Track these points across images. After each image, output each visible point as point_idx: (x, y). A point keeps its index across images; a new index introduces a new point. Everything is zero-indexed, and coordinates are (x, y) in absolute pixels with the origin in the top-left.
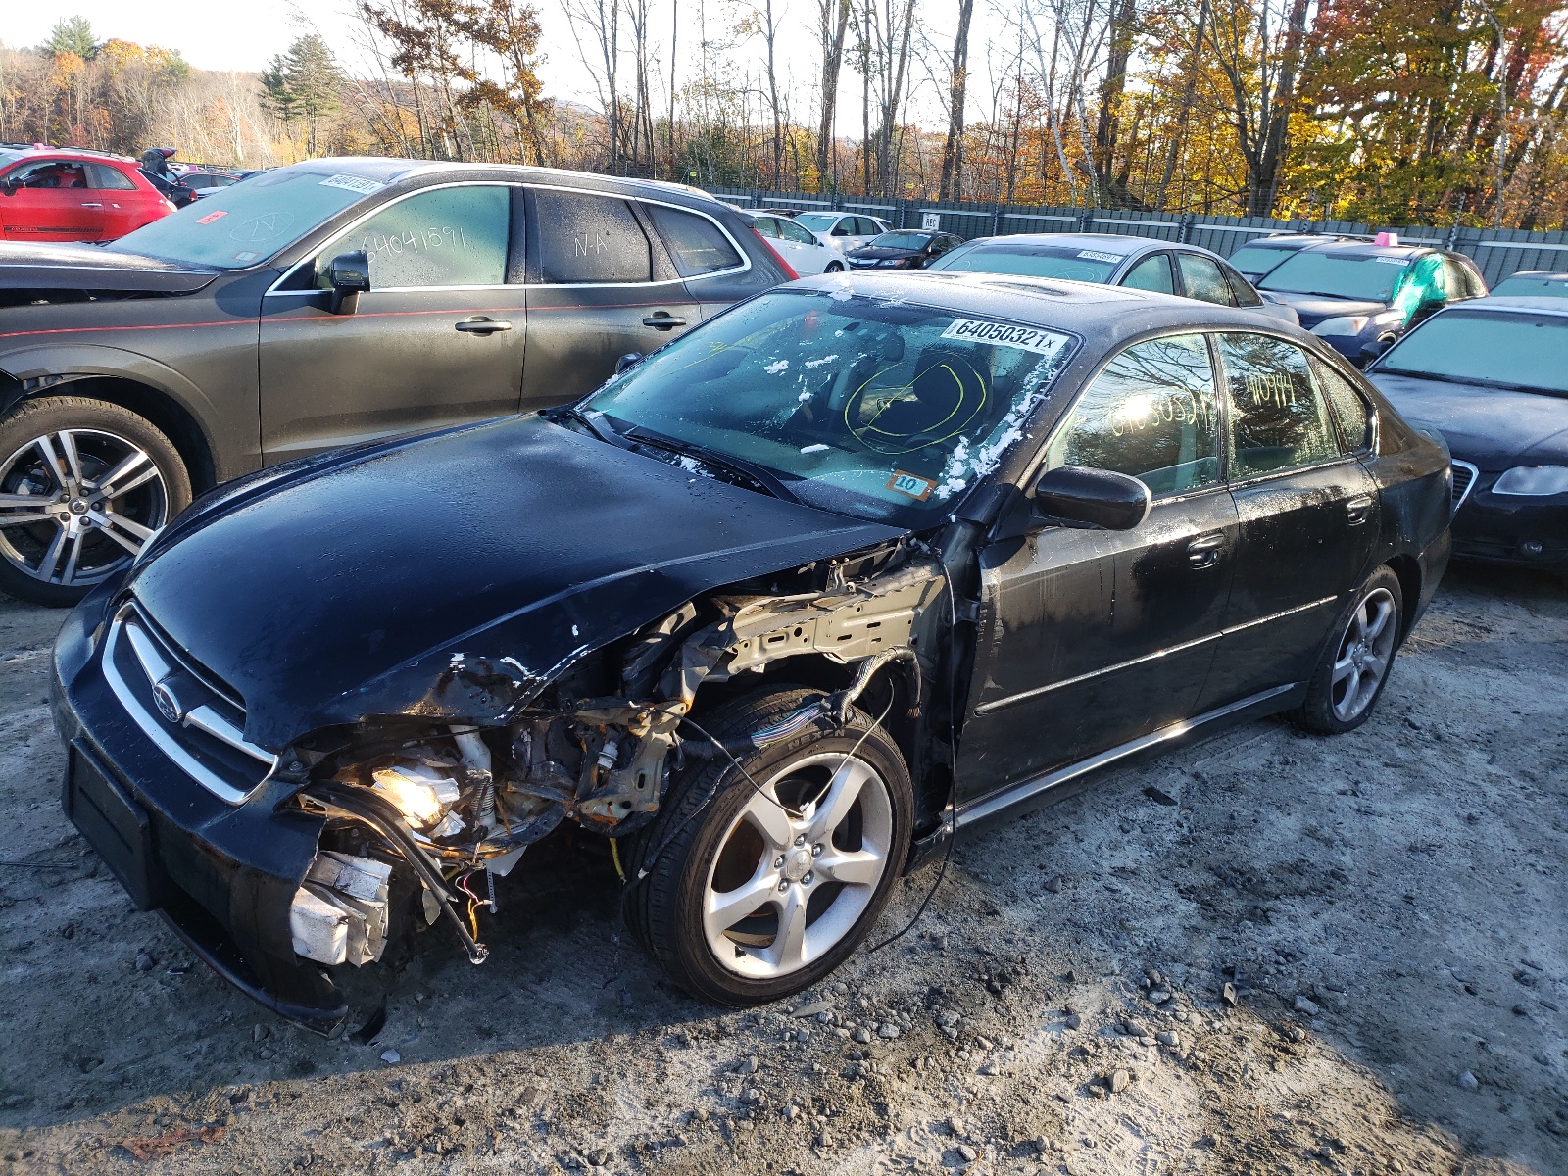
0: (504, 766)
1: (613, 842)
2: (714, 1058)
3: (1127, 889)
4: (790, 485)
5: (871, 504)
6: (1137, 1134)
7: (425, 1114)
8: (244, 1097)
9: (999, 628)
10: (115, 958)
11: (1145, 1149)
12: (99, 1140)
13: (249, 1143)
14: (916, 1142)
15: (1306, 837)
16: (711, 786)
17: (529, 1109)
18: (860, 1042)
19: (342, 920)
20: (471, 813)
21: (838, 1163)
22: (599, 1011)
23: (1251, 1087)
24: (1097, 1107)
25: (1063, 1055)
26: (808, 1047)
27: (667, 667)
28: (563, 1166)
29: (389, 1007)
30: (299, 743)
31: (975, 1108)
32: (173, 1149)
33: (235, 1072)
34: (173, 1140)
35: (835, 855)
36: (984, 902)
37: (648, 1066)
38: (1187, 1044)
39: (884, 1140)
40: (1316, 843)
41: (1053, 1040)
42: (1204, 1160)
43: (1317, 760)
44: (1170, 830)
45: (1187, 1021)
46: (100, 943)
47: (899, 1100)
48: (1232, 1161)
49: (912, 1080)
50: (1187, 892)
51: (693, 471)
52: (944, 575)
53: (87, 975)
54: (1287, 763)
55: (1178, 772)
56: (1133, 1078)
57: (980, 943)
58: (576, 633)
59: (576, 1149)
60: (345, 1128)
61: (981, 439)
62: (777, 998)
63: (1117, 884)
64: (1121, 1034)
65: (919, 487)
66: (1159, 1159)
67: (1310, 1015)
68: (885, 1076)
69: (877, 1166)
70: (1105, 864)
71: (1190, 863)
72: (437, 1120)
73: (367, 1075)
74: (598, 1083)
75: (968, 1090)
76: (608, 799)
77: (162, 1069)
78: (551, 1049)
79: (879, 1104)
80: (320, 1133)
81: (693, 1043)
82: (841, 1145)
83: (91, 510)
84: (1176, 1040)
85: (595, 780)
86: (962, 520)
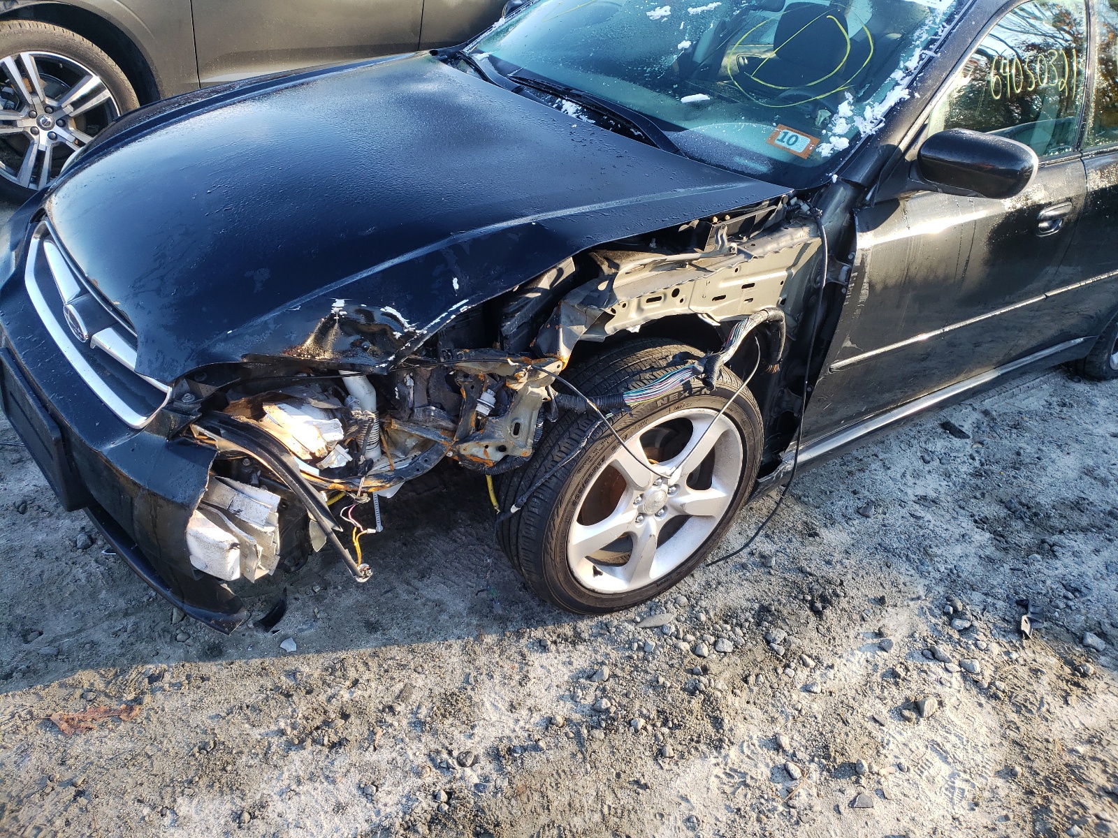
0: (388, 405)
1: (489, 479)
2: (571, 663)
3: (928, 517)
4: (671, 135)
5: (751, 159)
6: (945, 760)
7: (315, 706)
8: (159, 677)
9: (865, 292)
10: (60, 534)
11: (953, 775)
12: (30, 713)
13: (161, 723)
14: (748, 756)
15: (1084, 476)
16: (582, 437)
17: (407, 706)
18: (699, 656)
19: (233, 546)
20: (358, 446)
21: (678, 775)
22: (472, 610)
23: (1047, 720)
24: (909, 732)
25: (877, 677)
26: (654, 658)
27: (545, 322)
28: (435, 766)
29: (290, 597)
30: (190, 376)
31: (799, 725)
32: (95, 726)
33: (154, 653)
34: (95, 715)
35: (688, 494)
36: (806, 523)
37: (513, 668)
38: (988, 672)
39: (720, 753)
40: (1093, 481)
41: (867, 661)
42: (1007, 791)
43: (1091, 404)
44: (964, 462)
45: (987, 650)
46: (48, 520)
47: (733, 714)
48: (1032, 793)
49: (745, 695)
50: (981, 522)
51: (574, 116)
52: (822, 237)
53: (34, 550)
54: (1064, 405)
55: (970, 408)
56: (941, 703)
57: (804, 564)
58: (456, 286)
59: (447, 749)
60: (245, 714)
61: (867, 96)
62: (626, 608)
63: (920, 511)
64: (928, 658)
65: (801, 144)
66: (966, 786)
67: (1097, 650)
68: (722, 692)
69: (713, 778)
70: (910, 491)
71: (983, 495)
72: (325, 712)
73: (267, 662)
74: (468, 682)
75: (793, 706)
76: (485, 443)
77: (94, 644)
78: (428, 646)
79: (716, 718)
80: (224, 718)
81: (553, 647)
82: (682, 757)
83: (56, 127)
84: (978, 669)
85: (473, 424)
86: (844, 181)
